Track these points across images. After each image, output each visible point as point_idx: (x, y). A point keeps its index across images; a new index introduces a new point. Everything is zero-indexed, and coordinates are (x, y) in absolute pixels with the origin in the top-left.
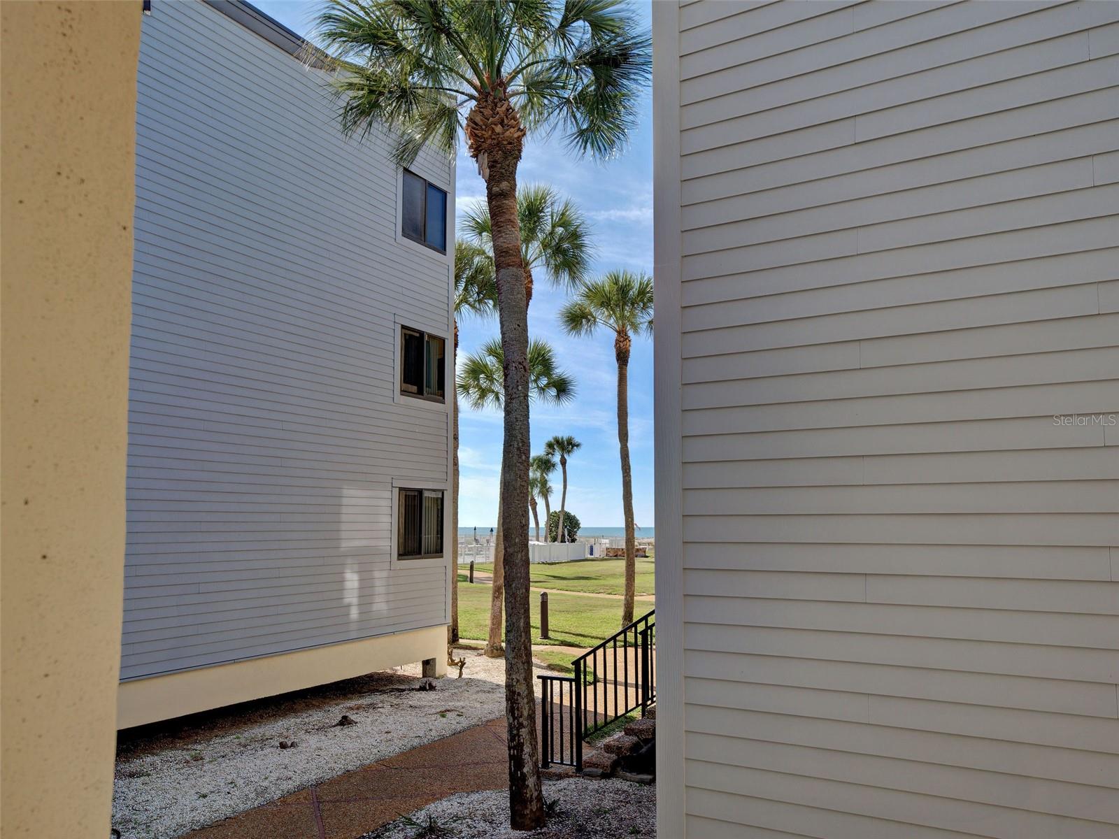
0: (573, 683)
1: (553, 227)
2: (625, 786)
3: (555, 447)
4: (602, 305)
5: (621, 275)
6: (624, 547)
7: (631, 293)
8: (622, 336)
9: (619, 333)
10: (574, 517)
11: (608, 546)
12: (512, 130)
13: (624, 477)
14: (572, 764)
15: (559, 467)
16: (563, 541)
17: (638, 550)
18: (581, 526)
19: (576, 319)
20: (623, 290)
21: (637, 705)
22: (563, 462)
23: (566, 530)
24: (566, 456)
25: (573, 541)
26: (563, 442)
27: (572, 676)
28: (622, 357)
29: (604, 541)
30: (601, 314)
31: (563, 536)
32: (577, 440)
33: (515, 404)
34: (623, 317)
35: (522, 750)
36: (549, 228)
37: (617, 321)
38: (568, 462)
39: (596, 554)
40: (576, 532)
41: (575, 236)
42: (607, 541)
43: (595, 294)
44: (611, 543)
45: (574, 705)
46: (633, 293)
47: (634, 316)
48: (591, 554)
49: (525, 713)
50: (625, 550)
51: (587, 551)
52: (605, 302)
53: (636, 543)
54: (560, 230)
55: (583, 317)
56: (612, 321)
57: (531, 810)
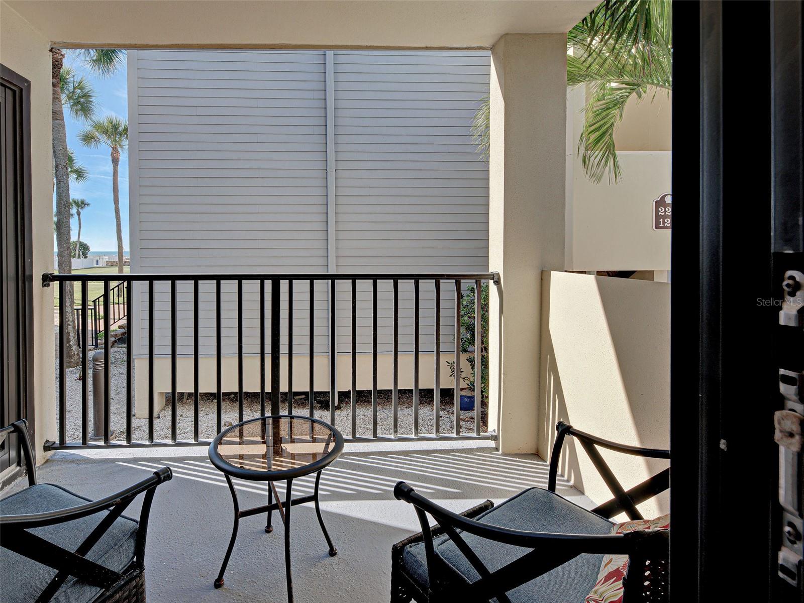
0: (93, 310)
1: (75, 88)
2: (119, 349)
3: (73, 205)
4: (103, 133)
5: (114, 118)
6: (117, 260)
7: (120, 128)
8: (115, 149)
9: (113, 148)
10: (86, 244)
11: (107, 260)
12: (58, 55)
13: (117, 222)
14: (93, 345)
15: (76, 217)
16: (79, 257)
17: (125, 262)
18: (90, 249)
19: (88, 138)
20: (115, 127)
21: (124, 316)
22: (79, 214)
23: (81, 252)
24: (80, 210)
25: (86, 257)
26: (78, 202)
27: (93, 307)
28: (115, 161)
29: (105, 257)
30: (103, 138)
31: (79, 255)
32: (87, 201)
33: (62, 184)
34: (115, 140)
35: (69, 335)
36: (71, 89)
37: (112, 143)
38: (81, 213)
39: (100, 265)
40: (87, 253)
41: (86, 96)
42: (107, 257)
43: (98, 126)
44: (109, 259)
45: (94, 329)
46: (121, 129)
47: (122, 141)
48: (97, 264)
49: (71, 320)
50: (118, 262)
51: (95, 262)
52: (105, 132)
53: (124, 259)
54: (78, 91)
55: (92, 138)
56: (109, 142)
57: (74, 359)
